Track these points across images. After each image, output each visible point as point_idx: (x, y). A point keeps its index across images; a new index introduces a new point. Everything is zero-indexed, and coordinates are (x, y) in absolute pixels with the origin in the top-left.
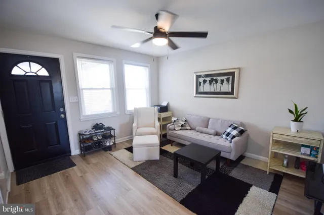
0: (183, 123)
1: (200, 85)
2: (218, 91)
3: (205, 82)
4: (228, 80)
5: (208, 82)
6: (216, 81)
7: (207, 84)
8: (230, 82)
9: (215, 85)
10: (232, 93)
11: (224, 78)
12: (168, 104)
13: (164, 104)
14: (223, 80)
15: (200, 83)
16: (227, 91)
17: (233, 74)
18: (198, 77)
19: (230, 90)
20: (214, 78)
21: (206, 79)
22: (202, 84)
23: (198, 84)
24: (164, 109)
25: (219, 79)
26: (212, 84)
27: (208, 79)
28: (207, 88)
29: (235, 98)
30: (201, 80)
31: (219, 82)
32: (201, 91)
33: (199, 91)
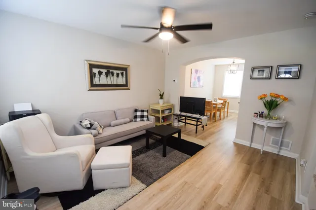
1: (95, 77)
2: (115, 83)
3: (100, 73)
4: (122, 74)
5: (104, 74)
6: (113, 74)
7: (103, 76)
8: (125, 76)
9: (112, 77)
10: (126, 85)
11: (120, 72)
15: (95, 74)
16: (122, 83)
17: (125, 69)
18: (92, 66)
19: (125, 83)
20: (111, 71)
21: (102, 70)
22: (97, 75)
23: (92, 76)
25: (115, 72)
26: (109, 77)
27: (104, 71)
28: (103, 80)
29: (129, 89)
30: (95, 71)
31: (115, 75)
32: (97, 83)
33: (94, 83)
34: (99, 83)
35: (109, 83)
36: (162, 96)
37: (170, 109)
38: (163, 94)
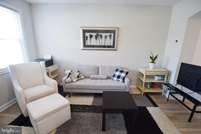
0: (77, 74)
1: (87, 39)
2: (103, 44)
3: (91, 36)
4: (110, 36)
5: (94, 37)
6: (101, 37)
7: (93, 39)
8: (112, 38)
9: (100, 40)
10: (113, 46)
11: (108, 34)
12: (52, 57)
13: (48, 57)
14: (107, 36)
15: (87, 37)
16: (110, 45)
17: (114, 32)
18: (85, 31)
19: (112, 44)
20: (100, 34)
21: (92, 34)
22: (89, 38)
23: (85, 38)
24: (49, 63)
25: (104, 35)
26: (98, 39)
27: (94, 34)
28: (93, 42)
29: (116, 50)
30: (88, 34)
31: (104, 37)
32: (88, 44)
33: (86, 44)
34: (90, 44)
35: (98, 44)
36: (153, 60)
37: (163, 76)
38: (156, 57)
